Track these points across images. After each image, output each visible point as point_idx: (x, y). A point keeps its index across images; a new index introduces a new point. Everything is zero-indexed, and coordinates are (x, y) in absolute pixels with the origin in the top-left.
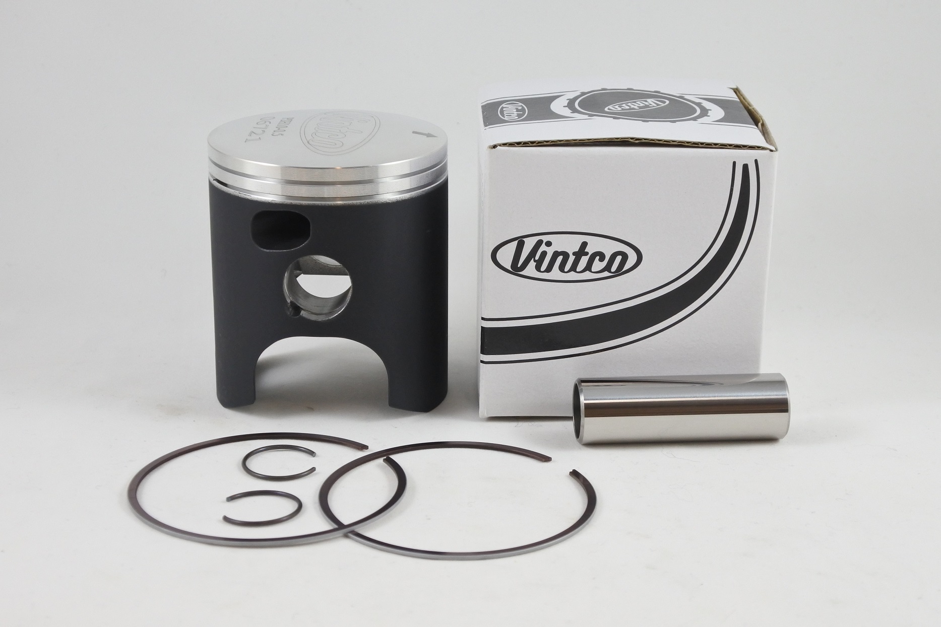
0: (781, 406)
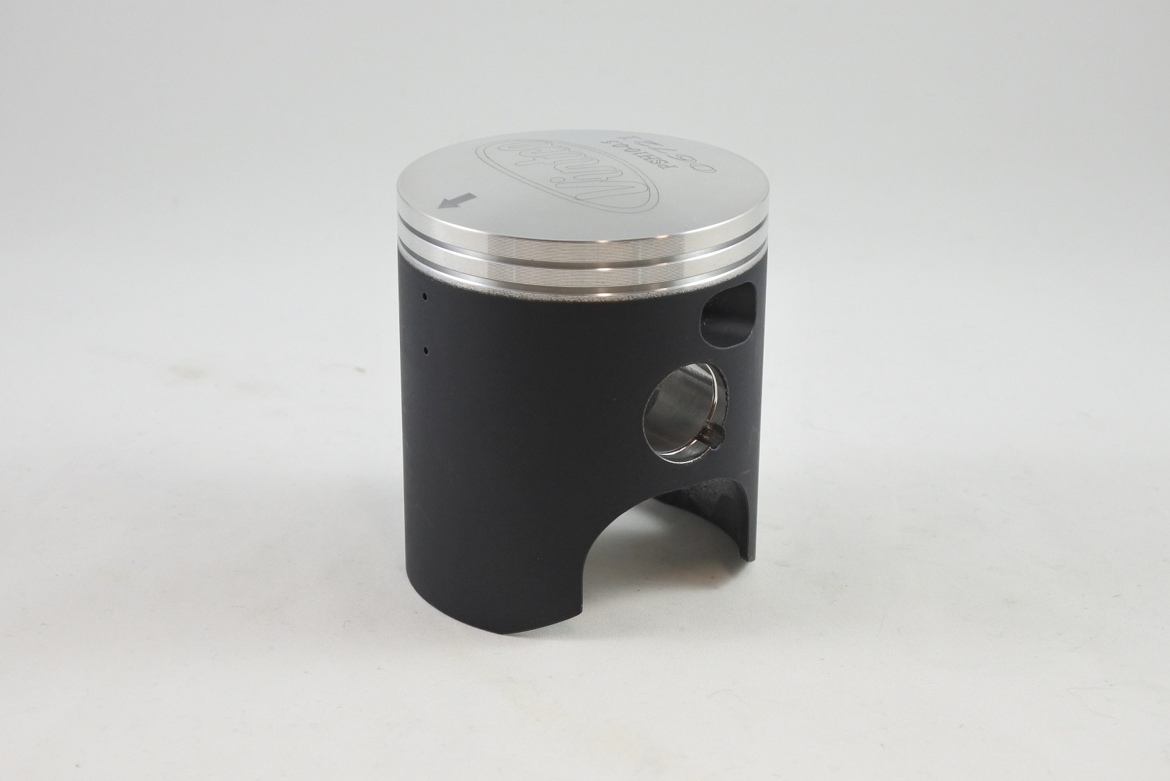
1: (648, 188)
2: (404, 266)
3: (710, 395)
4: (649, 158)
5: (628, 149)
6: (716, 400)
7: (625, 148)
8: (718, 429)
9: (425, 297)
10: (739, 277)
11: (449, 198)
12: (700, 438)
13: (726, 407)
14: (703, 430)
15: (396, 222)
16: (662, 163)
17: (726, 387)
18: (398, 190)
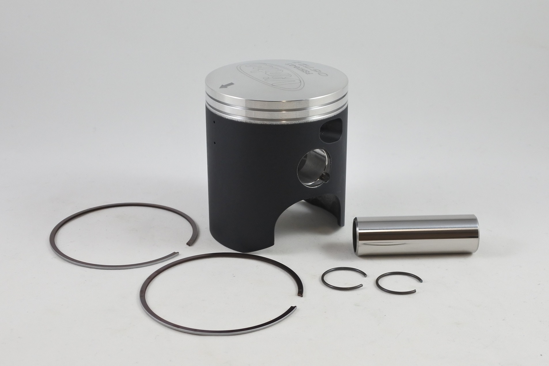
0: (474, 234)
1: (301, 82)
2: (208, 111)
3: (325, 161)
4: (303, 70)
5: (295, 67)
6: (327, 163)
7: (294, 66)
8: (327, 174)
9: (214, 122)
10: (335, 116)
11: (224, 85)
12: (321, 178)
13: (331, 166)
14: (322, 175)
15: (205, 95)
16: (307, 72)
17: (330, 159)
18: (205, 83)
